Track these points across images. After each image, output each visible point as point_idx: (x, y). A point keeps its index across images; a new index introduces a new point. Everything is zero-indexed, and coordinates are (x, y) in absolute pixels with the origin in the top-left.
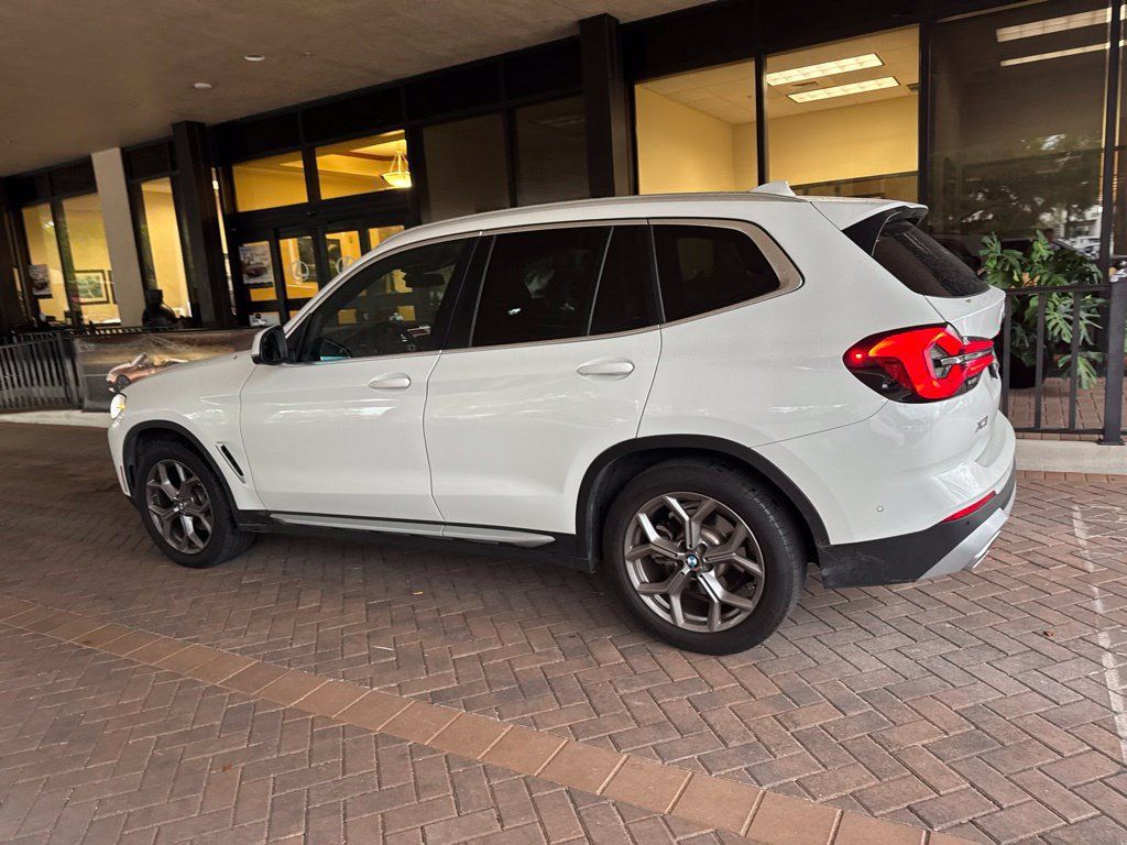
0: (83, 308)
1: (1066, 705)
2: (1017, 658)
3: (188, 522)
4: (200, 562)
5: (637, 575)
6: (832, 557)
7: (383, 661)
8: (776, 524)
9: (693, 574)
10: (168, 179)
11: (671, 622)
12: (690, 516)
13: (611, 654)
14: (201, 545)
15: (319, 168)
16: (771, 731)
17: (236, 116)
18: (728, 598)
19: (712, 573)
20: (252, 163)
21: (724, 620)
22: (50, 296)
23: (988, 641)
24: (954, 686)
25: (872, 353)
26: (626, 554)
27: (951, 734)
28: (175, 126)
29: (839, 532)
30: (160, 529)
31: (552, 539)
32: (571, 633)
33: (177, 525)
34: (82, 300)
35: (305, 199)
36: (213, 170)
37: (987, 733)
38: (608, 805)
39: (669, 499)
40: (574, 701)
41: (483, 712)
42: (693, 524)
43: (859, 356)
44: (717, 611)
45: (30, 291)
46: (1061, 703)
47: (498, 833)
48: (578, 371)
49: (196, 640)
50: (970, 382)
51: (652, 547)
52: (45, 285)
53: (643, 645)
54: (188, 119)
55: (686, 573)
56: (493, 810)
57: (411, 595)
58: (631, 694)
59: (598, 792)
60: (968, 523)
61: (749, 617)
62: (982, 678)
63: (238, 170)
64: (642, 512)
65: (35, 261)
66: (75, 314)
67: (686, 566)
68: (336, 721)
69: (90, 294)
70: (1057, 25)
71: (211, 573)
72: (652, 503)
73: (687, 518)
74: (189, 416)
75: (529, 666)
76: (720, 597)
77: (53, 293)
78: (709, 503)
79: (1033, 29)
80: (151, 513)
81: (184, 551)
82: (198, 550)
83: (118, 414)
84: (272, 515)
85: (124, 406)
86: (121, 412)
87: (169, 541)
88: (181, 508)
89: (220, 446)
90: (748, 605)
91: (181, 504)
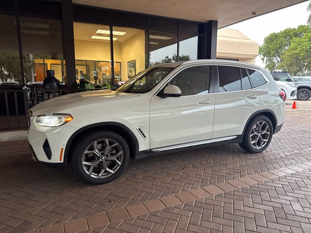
9: (259, 137)
11: (256, 148)
14: (113, 172)
26: (250, 136)
30: (87, 172)
31: (236, 137)
39: (258, 123)
44: (262, 143)
61: (267, 143)
64: (254, 127)
72: (255, 124)
73: (261, 126)
76: (263, 140)
78: (264, 122)
80: (83, 166)
81: (101, 178)
82: (110, 175)
83: (61, 124)
84: (153, 150)
85: (70, 119)
86: (66, 122)
87: (92, 176)
88: (103, 159)
89: (138, 128)
90: (267, 140)
91: (103, 157)
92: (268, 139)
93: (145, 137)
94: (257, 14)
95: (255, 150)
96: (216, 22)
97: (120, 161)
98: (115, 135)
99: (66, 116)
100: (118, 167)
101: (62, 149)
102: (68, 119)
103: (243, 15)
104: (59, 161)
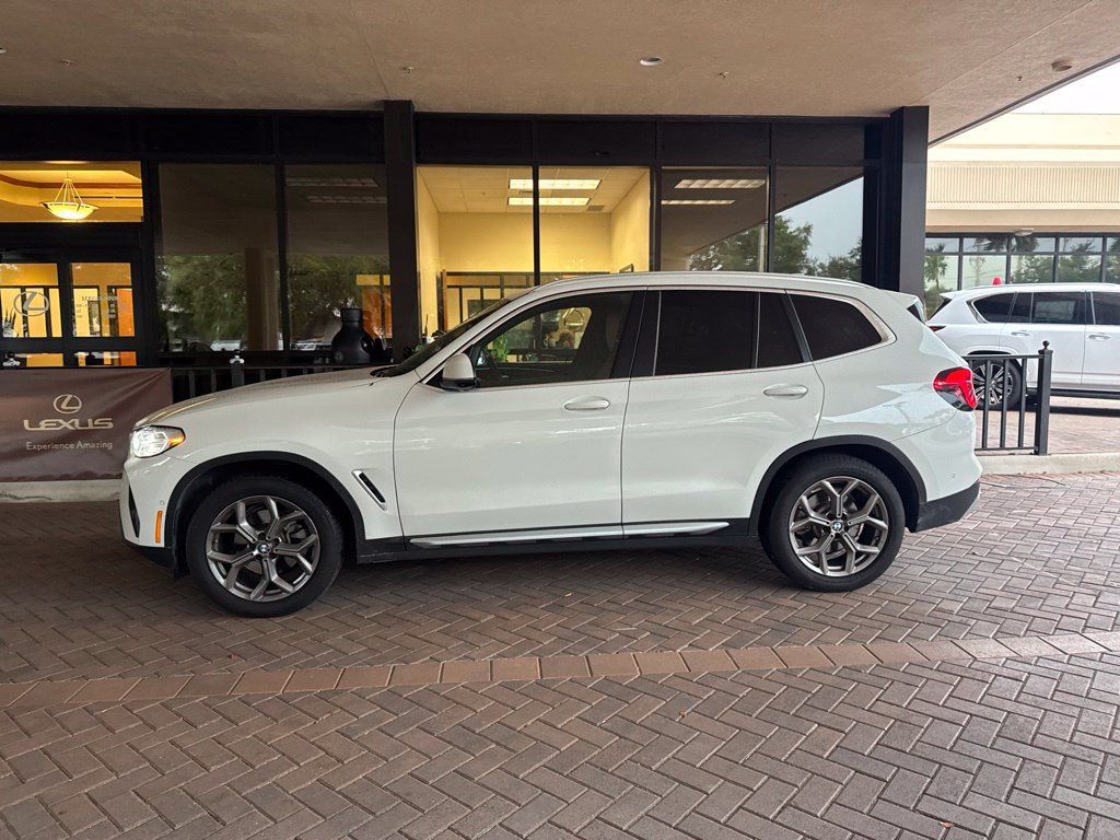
6: (926, 510)
9: (838, 535)
11: (821, 573)
12: (840, 494)
14: (291, 589)
26: (790, 527)
29: (933, 493)
30: (220, 579)
31: (727, 524)
39: (825, 483)
42: (842, 500)
43: (940, 384)
44: (854, 558)
48: (764, 392)
51: (811, 519)
55: (834, 535)
61: (877, 558)
64: (805, 495)
67: (833, 530)
70: (712, 184)
73: (838, 496)
76: (857, 548)
78: (854, 483)
79: (697, 184)
80: (209, 561)
81: (258, 600)
82: (284, 595)
83: (163, 449)
84: (412, 541)
85: (179, 440)
86: (171, 447)
87: (234, 591)
88: (264, 550)
89: (358, 473)
90: (876, 550)
91: (264, 546)
92: (881, 545)
93: (382, 500)
94: (1077, 65)
95: (820, 582)
96: (923, 112)
97: (311, 562)
98: (292, 488)
99: (171, 432)
100: (307, 578)
101: (160, 514)
102: (175, 441)
103: (1020, 78)
104: (153, 544)
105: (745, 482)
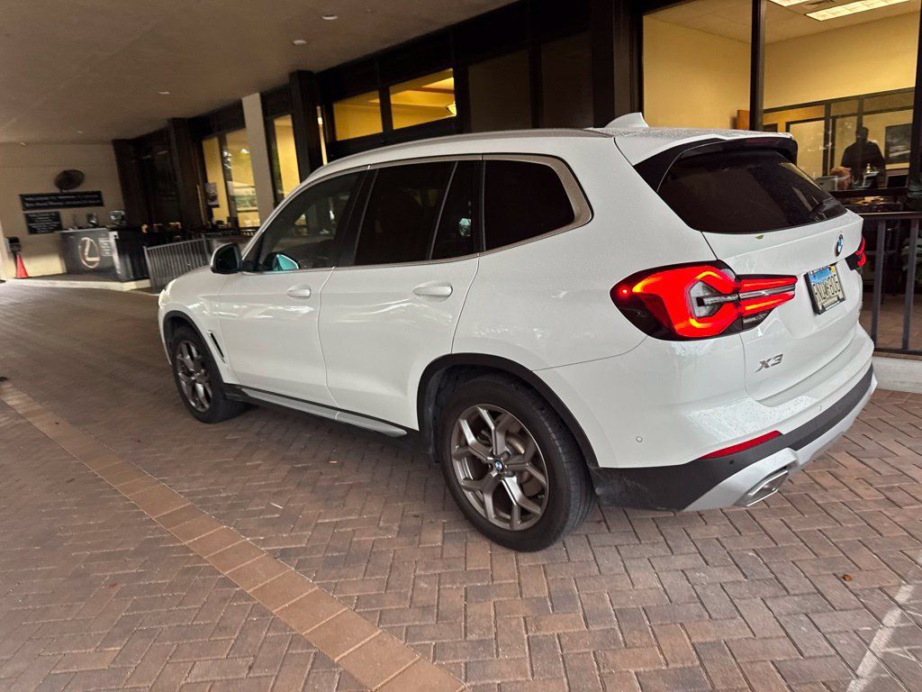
0: (239, 215)
1: (810, 657)
2: (796, 598)
3: (200, 387)
4: (206, 418)
5: (462, 472)
6: (602, 478)
7: (269, 516)
8: (556, 442)
9: (499, 477)
10: (289, 116)
11: (484, 516)
12: (495, 426)
13: (434, 537)
14: (207, 406)
15: (393, 102)
16: (512, 632)
17: (334, 64)
18: (523, 503)
19: (515, 479)
20: (349, 101)
21: (523, 521)
22: (217, 206)
23: (779, 576)
24: (710, 617)
25: (637, 289)
26: (453, 452)
27: (671, 666)
28: (292, 75)
29: (607, 457)
30: (186, 392)
31: (404, 432)
32: (416, 513)
33: (194, 390)
34: (239, 209)
35: (380, 130)
36: (319, 108)
37: (707, 673)
38: (335, 672)
39: (481, 410)
40: (377, 574)
41: (305, 573)
42: (497, 434)
43: (625, 291)
44: (516, 512)
45: (206, 202)
46: (806, 655)
47: (243, 679)
48: (414, 291)
49: (163, 481)
50: (745, 321)
51: (470, 449)
52: (215, 198)
53: (465, 533)
54: (299, 68)
55: (494, 475)
56: (252, 658)
57: (328, 462)
58: (425, 576)
59: (336, 660)
60: (732, 462)
61: (538, 522)
62: (744, 614)
63: (337, 107)
64: (463, 419)
65: (210, 180)
66: (233, 219)
67: (495, 469)
68: (206, 561)
69: (248, 204)
71: (212, 428)
72: (469, 411)
73: (493, 428)
74: (190, 307)
75: (366, 539)
76: (517, 499)
77: (220, 203)
78: (508, 416)
80: (180, 379)
84: (242, 389)
87: (190, 401)
89: (209, 333)
90: (537, 510)
92: (543, 506)
93: (223, 355)
105: (403, 388)
